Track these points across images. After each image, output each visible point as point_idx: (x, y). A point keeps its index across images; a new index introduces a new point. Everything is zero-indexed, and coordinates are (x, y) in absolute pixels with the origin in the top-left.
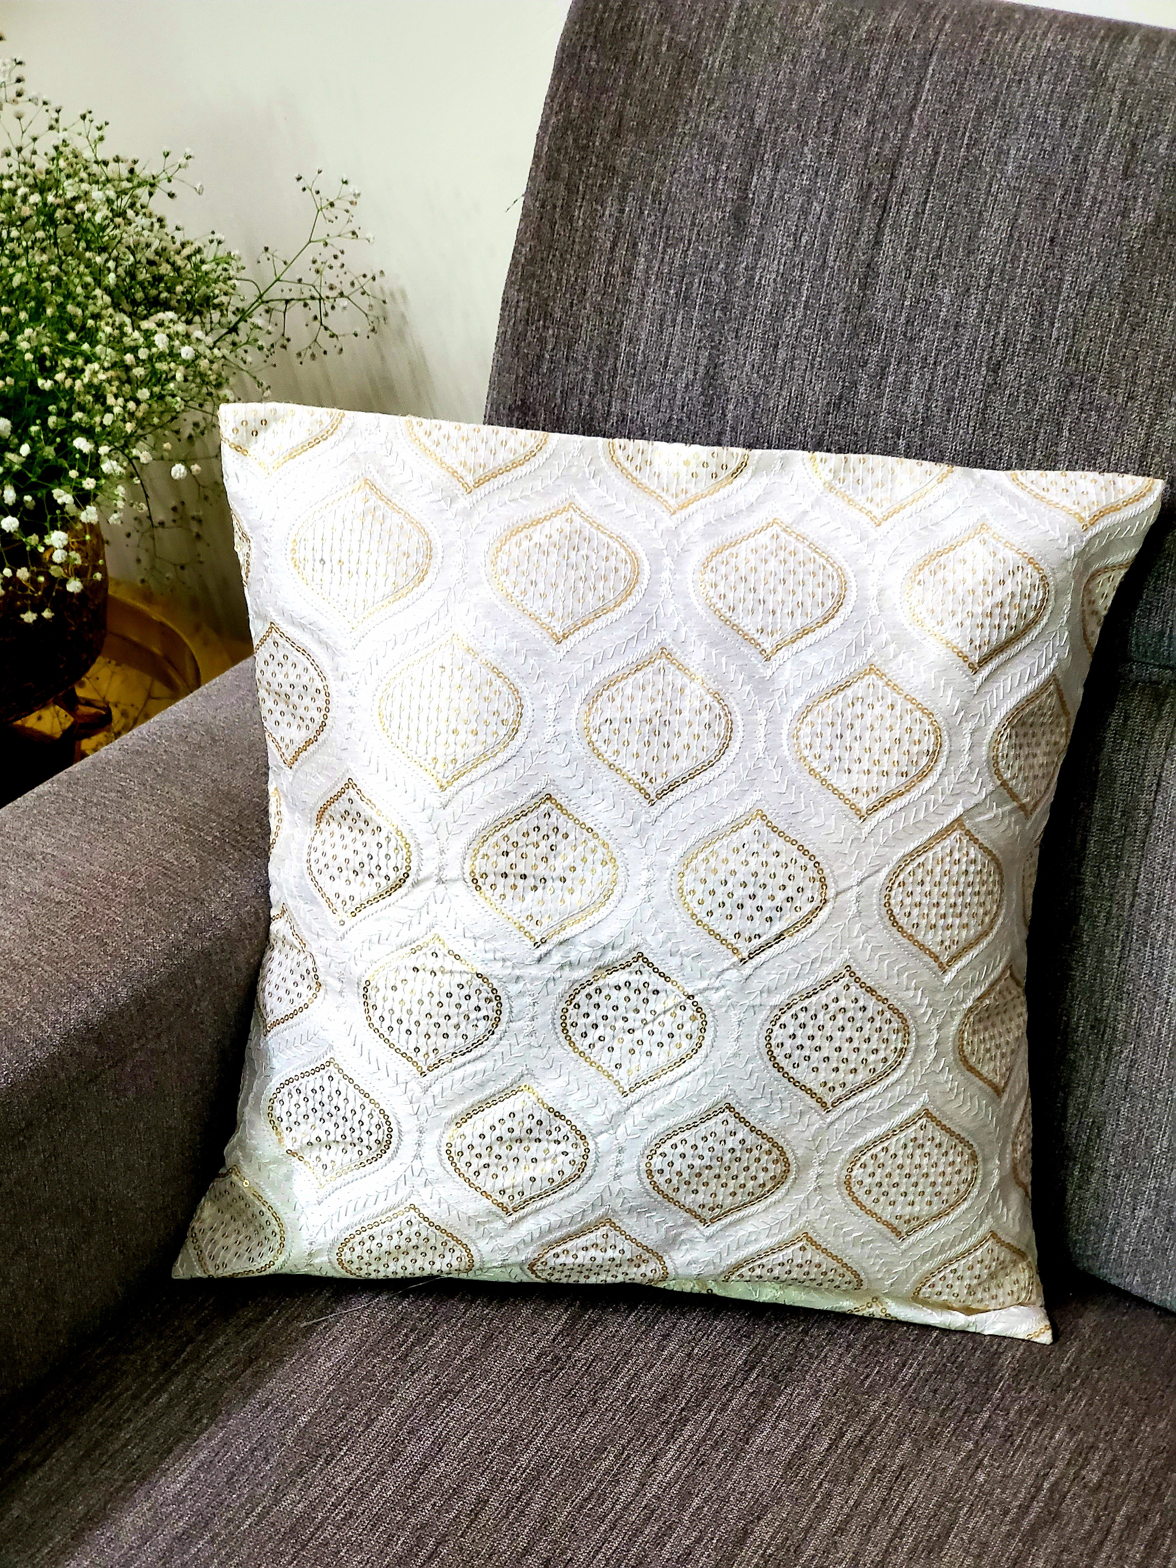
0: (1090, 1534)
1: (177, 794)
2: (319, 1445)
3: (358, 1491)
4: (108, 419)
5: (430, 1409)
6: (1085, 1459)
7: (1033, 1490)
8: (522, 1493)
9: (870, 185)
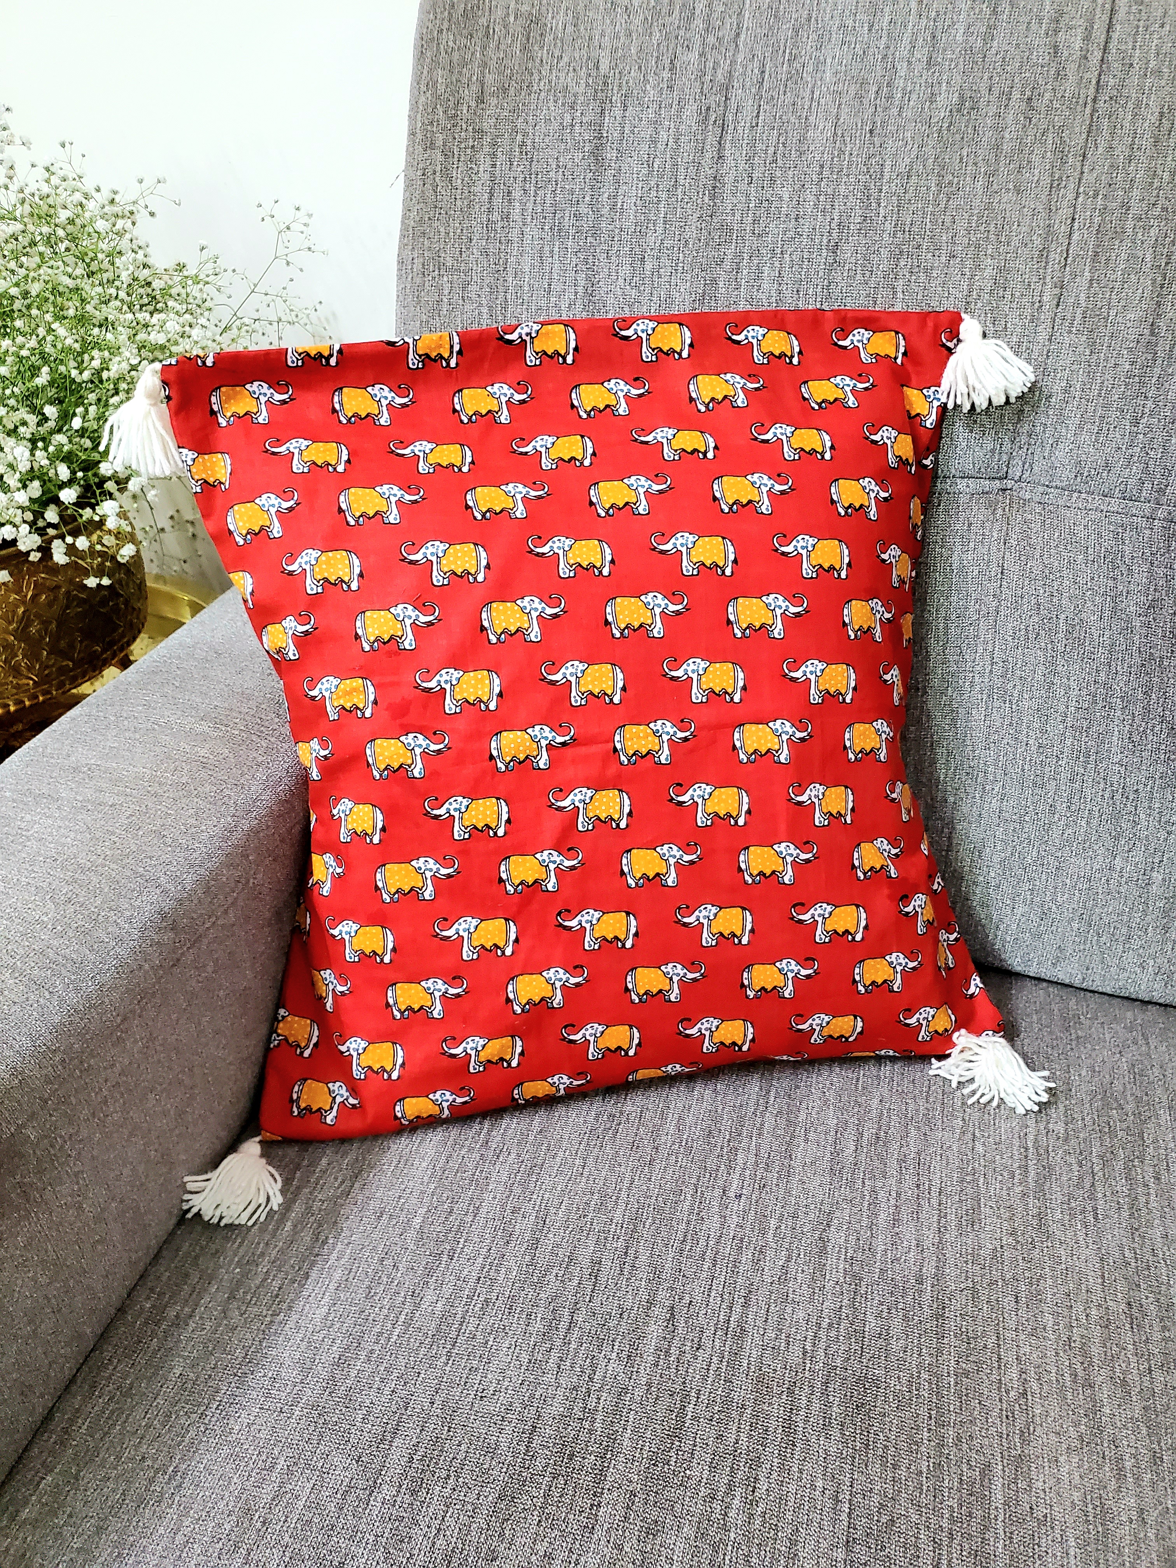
9: (708, 109)
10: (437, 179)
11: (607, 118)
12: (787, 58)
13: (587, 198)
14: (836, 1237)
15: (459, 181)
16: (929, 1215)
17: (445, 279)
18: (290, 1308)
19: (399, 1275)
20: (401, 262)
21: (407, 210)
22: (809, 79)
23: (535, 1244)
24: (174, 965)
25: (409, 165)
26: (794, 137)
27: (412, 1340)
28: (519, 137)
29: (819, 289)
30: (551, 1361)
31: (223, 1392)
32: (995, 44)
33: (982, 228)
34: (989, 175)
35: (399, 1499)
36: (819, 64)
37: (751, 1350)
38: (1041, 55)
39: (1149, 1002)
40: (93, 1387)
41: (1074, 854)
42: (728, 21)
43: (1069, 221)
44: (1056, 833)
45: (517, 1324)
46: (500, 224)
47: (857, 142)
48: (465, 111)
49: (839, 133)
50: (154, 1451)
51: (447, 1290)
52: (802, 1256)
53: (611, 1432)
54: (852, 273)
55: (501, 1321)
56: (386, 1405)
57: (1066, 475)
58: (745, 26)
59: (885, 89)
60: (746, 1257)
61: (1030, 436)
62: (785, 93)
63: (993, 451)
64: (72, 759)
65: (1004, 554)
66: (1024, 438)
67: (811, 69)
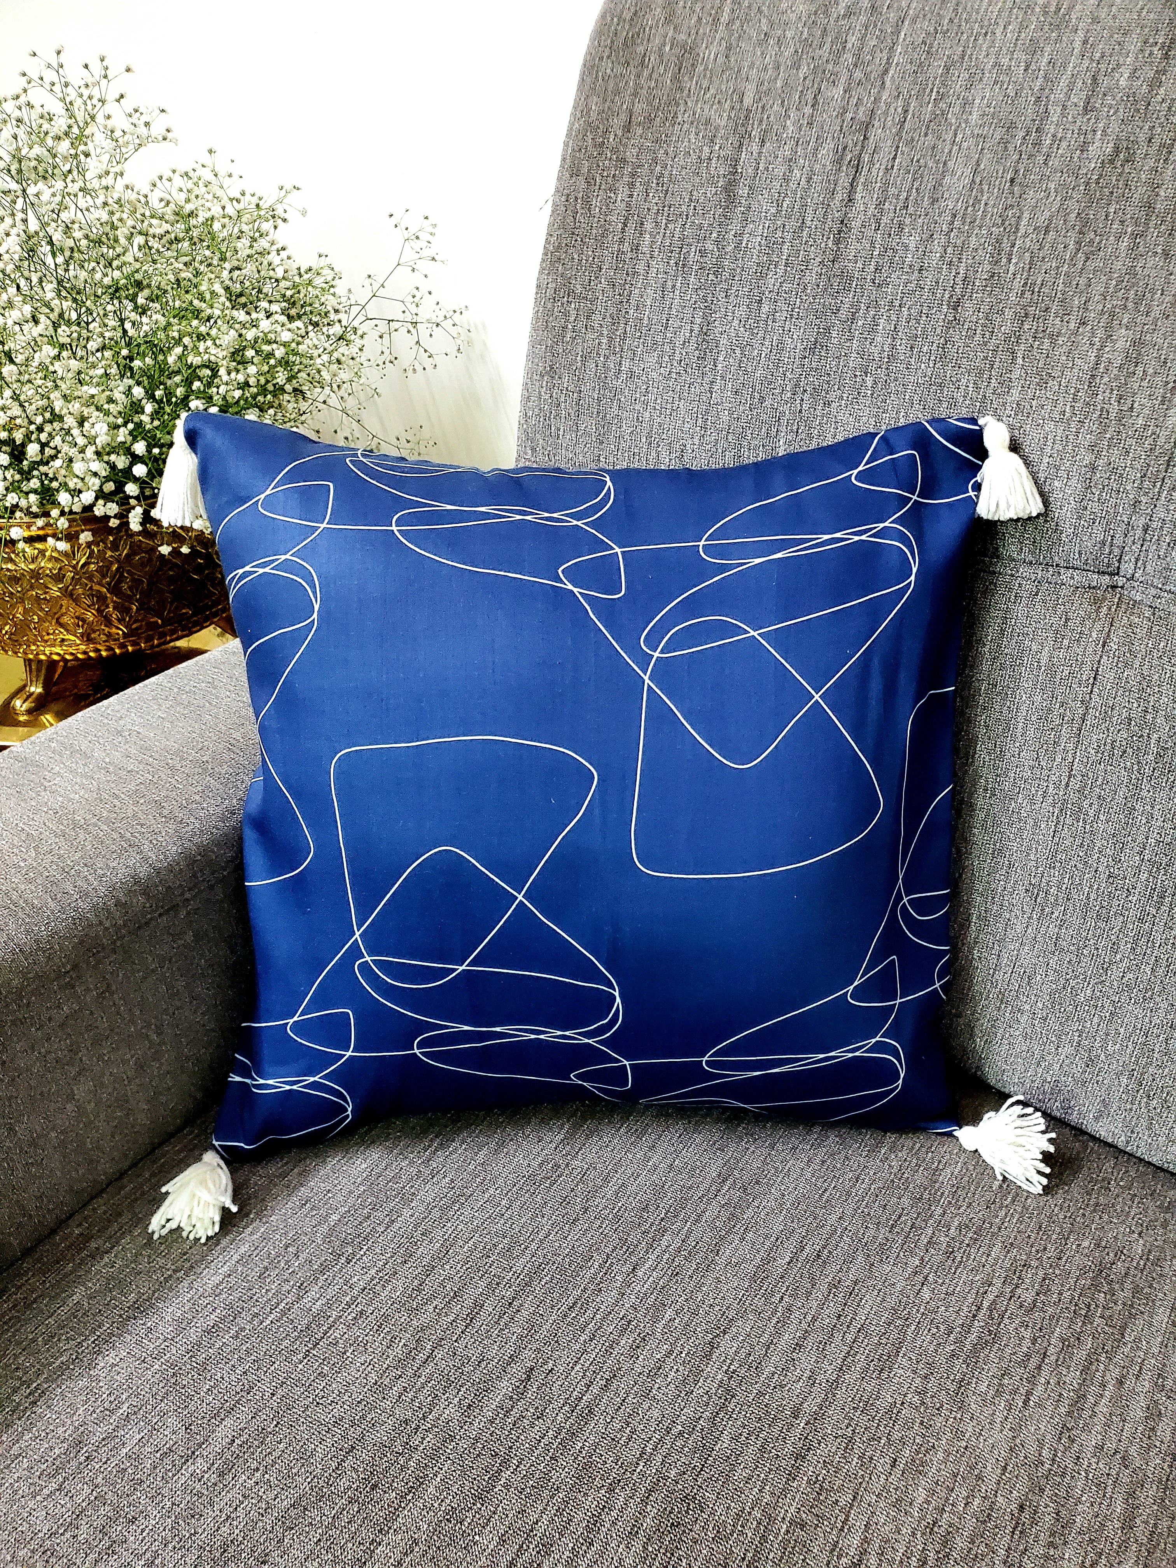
9: (845, 148)
10: (578, 206)
11: (743, 154)
12: (933, 98)
13: (714, 235)
14: (727, 1346)
15: (597, 210)
16: (837, 1349)
17: (573, 306)
19: (296, 1264)
20: (538, 286)
21: (549, 234)
25: (557, 191)
26: (929, 183)
27: (281, 1329)
28: (658, 168)
29: (934, 347)
30: (396, 1388)
31: (105, 1328)
32: (1162, 91)
33: (1120, 294)
34: (1135, 236)
35: (206, 1476)
36: (966, 103)
37: (590, 1435)
41: (1133, 1001)
42: (878, 55)
44: (1115, 973)
47: (996, 190)
48: (611, 140)
49: (978, 180)
50: (28, 1364)
51: (331, 1292)
52: (683, 1355)
53: (421, 1475)
55: (366, 1336)
56: (233, 1383)
58: (895, 62)
59: (1034, 134)
61: (1146, 531)
62: (926, 135)
63: (1103, 543)
64: (122, 722)
65: (1101, 657)
66: (1139, 532)
67: (957, 109)
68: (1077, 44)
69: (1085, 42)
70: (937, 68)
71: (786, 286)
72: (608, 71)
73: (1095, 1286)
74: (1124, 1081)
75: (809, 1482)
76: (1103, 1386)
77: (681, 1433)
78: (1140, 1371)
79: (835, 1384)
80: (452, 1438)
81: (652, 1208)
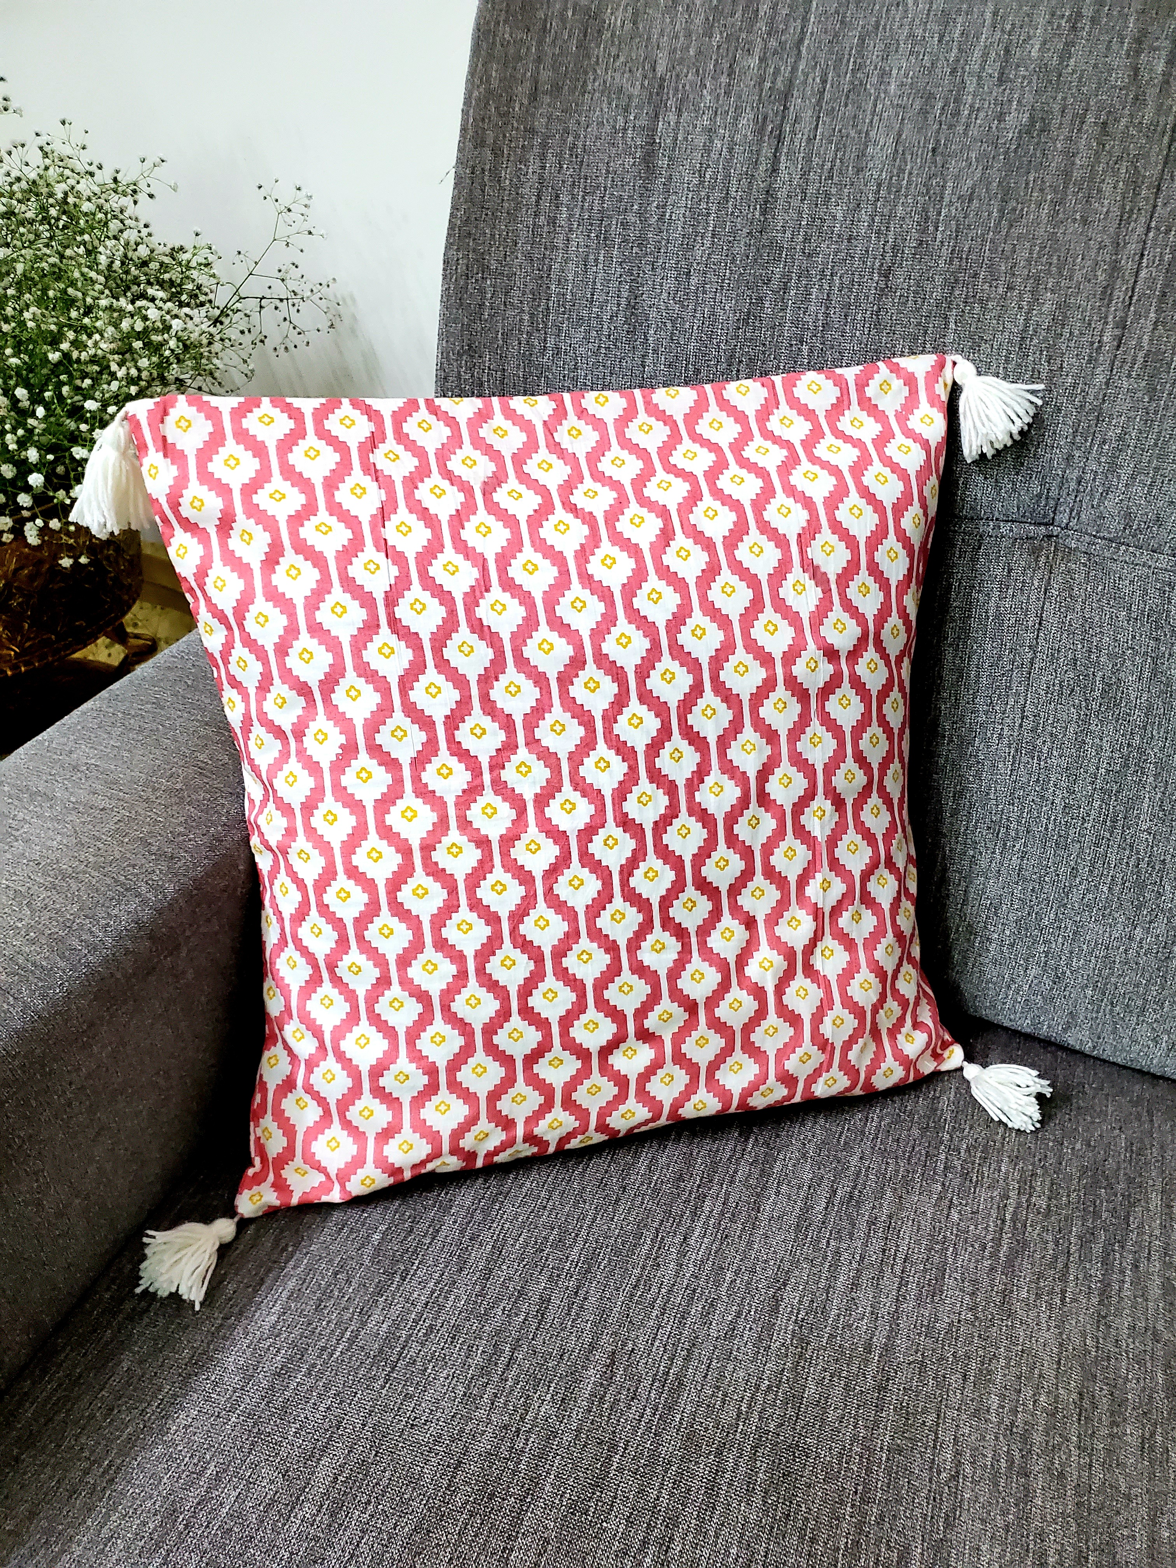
0: (1055, 1258)
1: (208, 701)
2: (395, 1262)
3: (434, 1304)
4: (115, 385)
5: (486, 1212)
6: (1030, 1187)
7: (999, 1222)
8: (578, 1288)
9: (765, 118)
10: (486, 179)
11: (660, 123)
12: (850, 68)
13: (636, 207)
14: (791, 1297)
15: (507, 182)
16: (889, 1283)
18: (241, 1313)
19: (351, 1290)
20: (446, 262)
21: (455, 208)
22: (872, 91)
23: (488, 1273)
24: (148, 974)
25: (459, 161)
26: (851, 154)
27: (354, 1358)
28: (570, 139)
29: (868, 315)
30: (486, 1396)
31: (166, 1390)
32: (1072, 62)
33: (1044, 259)
34: (1054, 203)
35: (318, 1519)
36: (884, 75)
37: (686, 1405)
38: (1120, 78)
39: (1162, 1077)
40: (45, 1372)
41: (1093, 919)
42: (792, 25)
43: (1137, 258)
44: (1075, 896)
45: (457, 1352)
46: (546, 229)
47: (919, 160)
48: (517, 109)
49: (900, 150)
50: (92, 1443)
51: (394, 1312)
52: (752, 1313)
53: (534, 1475)
54: (903, 300)
55: (442, 1349)
56: (319, 1421)
57: (1114, 526)
58: (809, 31)
59: (952, 105)
60: (696, 1309)
61: (1079, 483)
62: (846, 105)
63: (1039, 496)
64: (74, 756)
65: (1044, 604)
66: (1073, 485)
67: (875, 80)
68: (988, 16)
69: (995, 14)
70: (852, 38)
71: (715, 258)
72: (507, 36)
73: (1096, 1184)
74: (1089, 992)
75: (895, 1409)
76: (1122, 1272)
77: (769, 1387)
78: (1149, 1254)
79: (895, 1315)
80: (555, 1434)
81: (686, 1177)
